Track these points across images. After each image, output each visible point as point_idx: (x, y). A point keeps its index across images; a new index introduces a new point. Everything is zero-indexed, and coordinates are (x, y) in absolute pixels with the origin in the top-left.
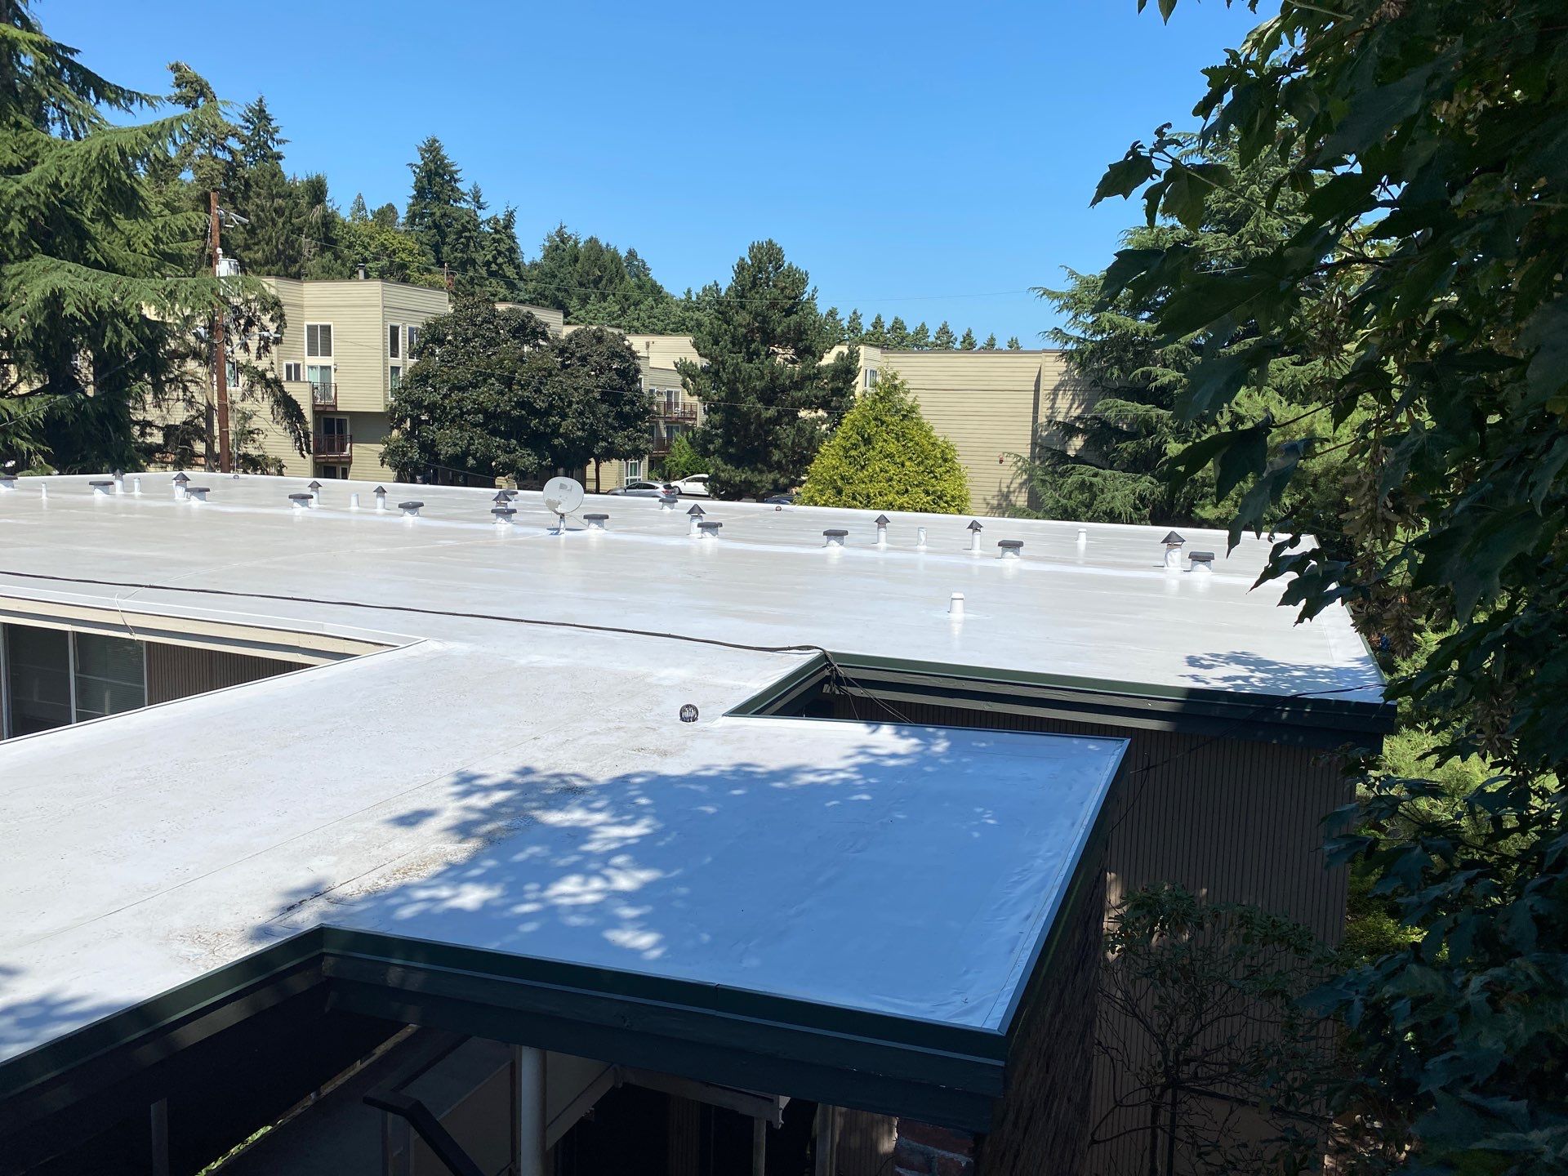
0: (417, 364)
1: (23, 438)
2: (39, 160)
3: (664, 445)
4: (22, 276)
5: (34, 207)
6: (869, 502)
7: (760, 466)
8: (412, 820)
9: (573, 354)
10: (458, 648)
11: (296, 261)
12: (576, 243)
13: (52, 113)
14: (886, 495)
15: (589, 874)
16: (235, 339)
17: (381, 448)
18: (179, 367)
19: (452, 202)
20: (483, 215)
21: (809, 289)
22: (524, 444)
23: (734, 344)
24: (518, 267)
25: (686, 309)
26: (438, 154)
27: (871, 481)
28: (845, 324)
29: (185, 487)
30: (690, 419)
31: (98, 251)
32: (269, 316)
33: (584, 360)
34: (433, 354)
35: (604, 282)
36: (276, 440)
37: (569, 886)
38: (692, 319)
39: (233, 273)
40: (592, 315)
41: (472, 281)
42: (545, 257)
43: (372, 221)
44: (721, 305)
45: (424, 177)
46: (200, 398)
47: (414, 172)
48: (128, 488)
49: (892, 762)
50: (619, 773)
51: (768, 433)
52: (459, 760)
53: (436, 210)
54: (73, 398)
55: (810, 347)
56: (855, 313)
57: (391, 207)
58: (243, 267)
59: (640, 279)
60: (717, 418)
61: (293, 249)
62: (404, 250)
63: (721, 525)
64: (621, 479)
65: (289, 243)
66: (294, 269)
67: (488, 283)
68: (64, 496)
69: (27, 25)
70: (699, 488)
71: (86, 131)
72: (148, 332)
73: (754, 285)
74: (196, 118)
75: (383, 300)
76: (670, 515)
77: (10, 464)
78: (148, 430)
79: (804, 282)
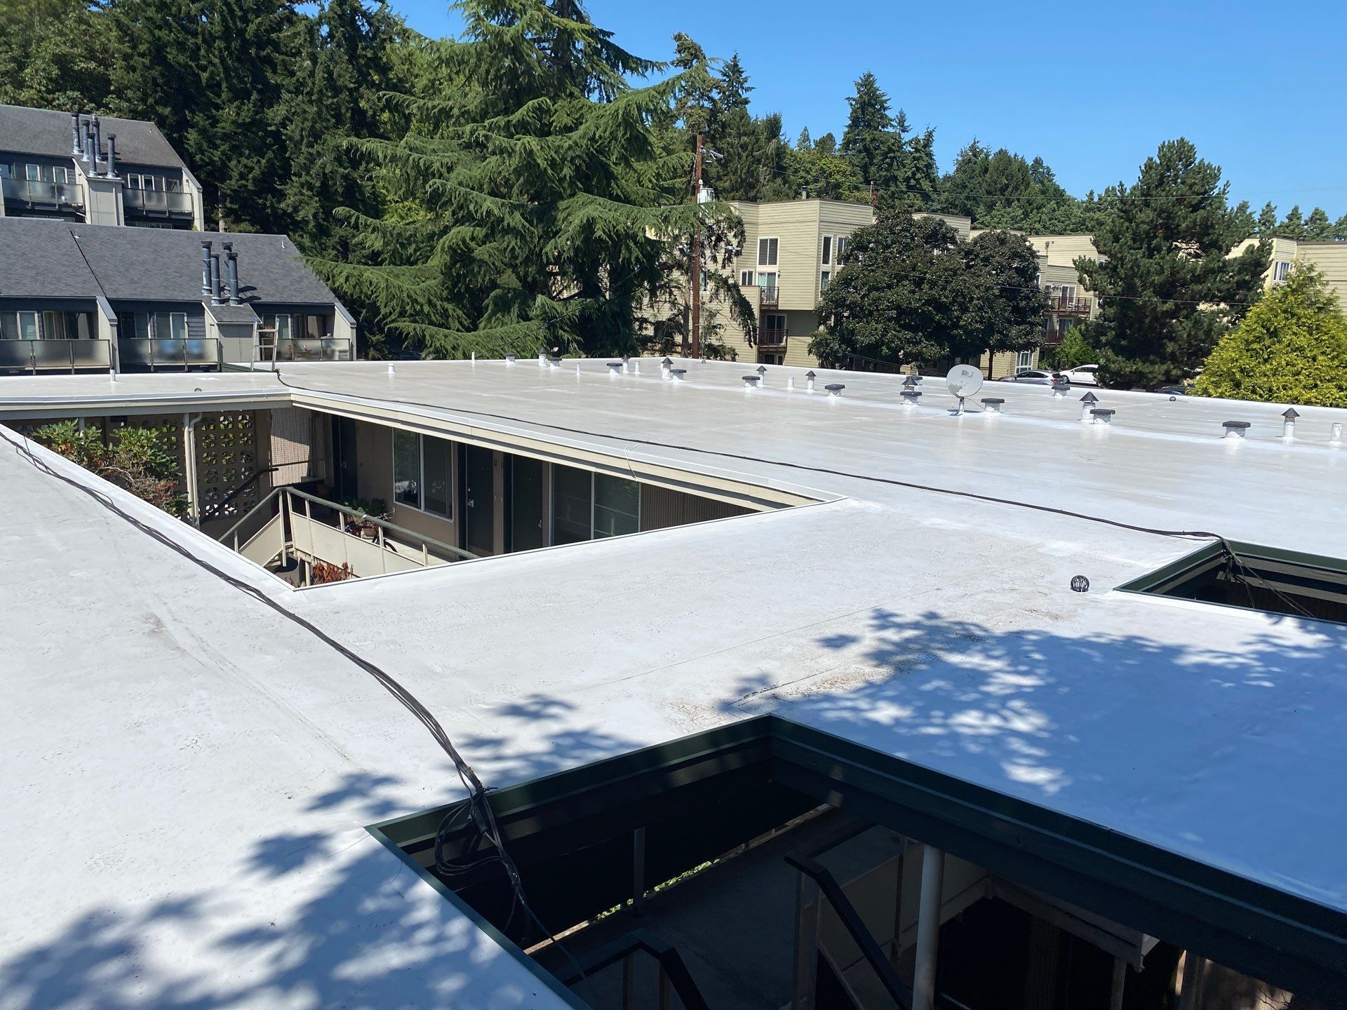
0: (843, 268)
1: (564, 331)
2: (584, 121)
3: (1058, 338)
4: (569, 210)
5: (579, 157)
6: (1270, 396)
7: (1152, 357)
8: (838, 643)
9: (977, 256)
10: (873, 507)
11: (754, 188)
12: (987, 156)
13: (594, 83)
14: (1291, 389)
15: (988, 712)
16: (708, 253)
17: (809, 340)
18: (668, 276)
19: (880, 128)
20: (906, 137)
21: (1220, 184)
22: (929, 337)
23: (1134, 240)
24: (933, 181)
25: (1088, 210)
26: (872, 87)
27: (1274, 375)
28: (1256, 217)
29: (669, 368)
30: (1083, 313)
31: (618, 187)
32: (733, 233)
33: (986, 260)
34: (857, 259)
35: (1010, 189)
36: (732, 334)
37: (970, 719)
38: (1092, 219)
39: (709, 199)
40: (996, 220)
41: (892, 196)
42: (957, 170)
43: (814, 149)
44: (1125, 204)
45: (858, 108)
46: (681, 301)
47: (851, 104)
48: (631, 369)
49: (1297, 655)
50: (1014, 628)
51: (1164, 325)
52: (873, 599)
53: (866, 136)
54: (597, 302)
55: (1217, 241)
56: (1268, 206)
57: (830, 137)
58: (717, 194)
59: (1043, 185)
60: (1111, 311)
61: (752, 177)
62: (838, 172)
63: (1114, 412)
64: (1012, 368)
65: (750, 173)
66: (752, 194)
67: (906, 196)
68: (591, 373)
69: (581, 19)
70: (1089, 377)
71: (615, 96)
72: (649, 249)
73: (1161, 183)
74: (691, 76)
75: (820, 216)
76: (1062, 401)
77: (556, 349)
78: (644, 325)
79: (1216, 177)
